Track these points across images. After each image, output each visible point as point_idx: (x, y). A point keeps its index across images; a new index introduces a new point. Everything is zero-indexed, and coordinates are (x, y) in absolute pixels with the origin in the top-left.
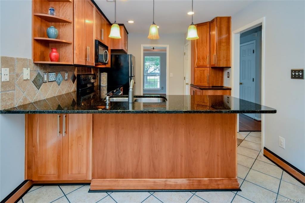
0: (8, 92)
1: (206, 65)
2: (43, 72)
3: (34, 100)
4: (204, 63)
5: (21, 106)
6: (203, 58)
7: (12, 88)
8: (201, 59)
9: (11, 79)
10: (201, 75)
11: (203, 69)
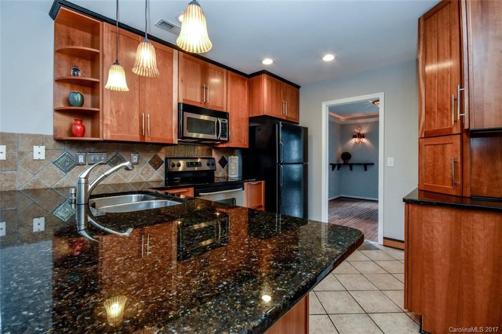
0: (4, 172)
1: (451, 129)
2: (76, 151)
3: (56, 186)
4: (443, 123)
5: (28, 190)
6: (442, 109)
7: (10, 168)
8: (435, 113)
9: (10, 158)
10: (435, 160)
11: (441, 140)
